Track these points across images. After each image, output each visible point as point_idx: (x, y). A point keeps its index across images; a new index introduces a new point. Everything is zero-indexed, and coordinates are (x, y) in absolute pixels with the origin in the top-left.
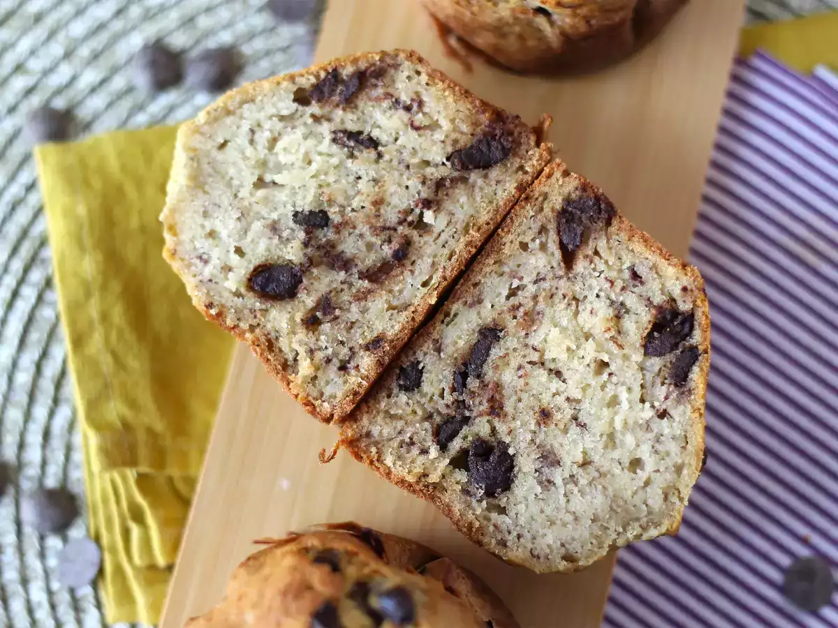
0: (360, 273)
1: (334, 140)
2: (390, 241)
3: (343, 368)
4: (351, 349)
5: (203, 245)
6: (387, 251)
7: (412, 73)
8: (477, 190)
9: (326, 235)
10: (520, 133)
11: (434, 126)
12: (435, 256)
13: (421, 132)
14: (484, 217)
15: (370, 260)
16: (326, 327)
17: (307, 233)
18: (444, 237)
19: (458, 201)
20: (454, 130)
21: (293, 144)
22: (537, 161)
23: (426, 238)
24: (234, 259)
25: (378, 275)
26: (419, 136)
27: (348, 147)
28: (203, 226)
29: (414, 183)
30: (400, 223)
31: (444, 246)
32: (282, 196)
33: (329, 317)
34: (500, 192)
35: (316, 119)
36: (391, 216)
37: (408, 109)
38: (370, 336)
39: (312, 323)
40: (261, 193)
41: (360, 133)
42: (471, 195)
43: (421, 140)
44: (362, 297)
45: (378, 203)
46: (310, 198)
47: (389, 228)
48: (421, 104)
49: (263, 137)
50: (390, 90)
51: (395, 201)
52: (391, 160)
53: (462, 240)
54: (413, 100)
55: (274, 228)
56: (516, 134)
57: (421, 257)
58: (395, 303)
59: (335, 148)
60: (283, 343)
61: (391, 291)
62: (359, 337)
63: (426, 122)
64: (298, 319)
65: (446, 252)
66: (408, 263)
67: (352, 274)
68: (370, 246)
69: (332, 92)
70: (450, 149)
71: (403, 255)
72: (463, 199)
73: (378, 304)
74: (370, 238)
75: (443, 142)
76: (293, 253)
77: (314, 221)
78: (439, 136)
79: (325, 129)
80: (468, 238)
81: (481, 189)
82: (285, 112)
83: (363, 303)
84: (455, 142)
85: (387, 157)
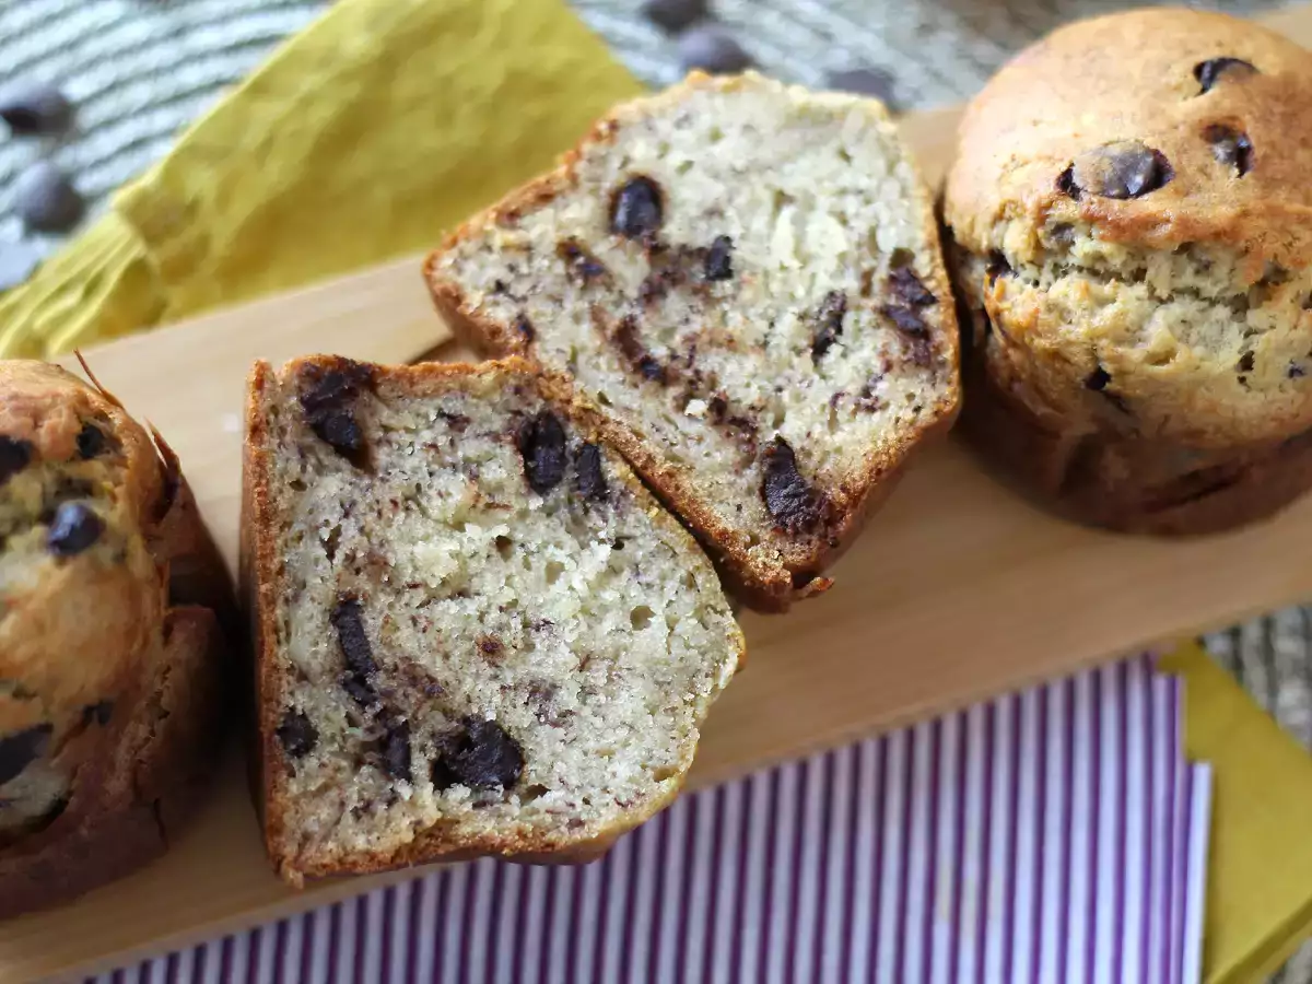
0: (632, 318)
1: (832, 294)
2: (674, 357)
3: (500, 287)
4: (524, 299)
5: (705, 122)
6: (659, 352)
7: (917, 401)
8: (732, 478)
9: (698, 272)
10: (809, 543)
11: (833, 424)
12: (640, 413)
13: (828, 410)
14: (688, 483)
15: (648, 329)
16: (560, 267)
17: (701, 250)
18: (669, 429)
19: (718, 450)
20: (827, 453)
21: (830, 239)
22: (764, 564)
23: (669, 403)
24: (676, 159)
25: (625, 339)
26: (824, 407)
27: (820, 312)
28: (730, 125)
29: (751, 396)
30: (697, 372)
31: (653, 426)
32: (759, 223)
33: (573, 271)
34: (722, 508)
35: (867, 277)
36: (708, 363)
37: (866, 393)
38: (539, 323)
39: (569, 250)
40: (767, 198)
41: (839, 331)
42: (723, 467)
43: (816, 408)
44: (597, 316)
45: (731, 344)
46: (750, 258)
47: (691, 357)
48: (871, 409)
49: (851, 205)
50: (896, 369)
51: (731, 367)
52: (792, 367)
53: (658, 450)
54: (877, 399)
55: (714, 212)
56: (807, 537)
57: (643, 397)
58: (581, 359)
59: (819, 293)
60: (547, 213)
61: (599, 354)
62: (537, 310)
63: (842, 416)
64: (579, 233)
65: (645, 428)
66: (638, 377)
67: (632, 306)
68: (668, 333)
69: (901, 295)
70: (796, 445)
71: (646, 369)
72: (718, 457)
73: (586, 334)
74: (684, 331)
75: (809, 435)
76: (675, 231)
77: (718, 261)
78: (817, 431)
79: (850, 284)
80: (659, 458)
81: (731, 484)
82: (881, 237)
83: (587, 317)
84: (809, 454)
85: (796, 360)
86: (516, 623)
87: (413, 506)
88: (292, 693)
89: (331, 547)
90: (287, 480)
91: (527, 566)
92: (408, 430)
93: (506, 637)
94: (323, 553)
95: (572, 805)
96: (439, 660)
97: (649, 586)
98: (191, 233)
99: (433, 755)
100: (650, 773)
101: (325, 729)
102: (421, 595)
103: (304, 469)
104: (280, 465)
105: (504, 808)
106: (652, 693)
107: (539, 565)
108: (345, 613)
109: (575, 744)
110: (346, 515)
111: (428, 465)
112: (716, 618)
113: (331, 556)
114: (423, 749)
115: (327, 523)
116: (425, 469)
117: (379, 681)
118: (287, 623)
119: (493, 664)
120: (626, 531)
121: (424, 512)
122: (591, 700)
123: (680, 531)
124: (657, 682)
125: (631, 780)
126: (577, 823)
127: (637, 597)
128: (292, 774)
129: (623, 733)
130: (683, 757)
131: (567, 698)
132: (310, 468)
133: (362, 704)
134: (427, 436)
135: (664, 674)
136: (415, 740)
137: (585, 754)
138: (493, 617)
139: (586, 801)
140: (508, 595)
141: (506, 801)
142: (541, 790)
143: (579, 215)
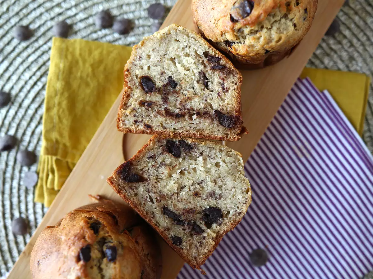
0: (166, 108)
1: (200, 73)
2: (181, 110)
3: (136, 122)
4: (142, 120)
5: (144, 56)
6: (177, 111)
7: (235, 82)
8: (212, 126)
9: (170, 89)
10: (238, 127)
11: (223, 100)
12: (185, 127)
13: (219, 97)
14: (205, 133)
15: (171, 108)
16: (143, 109)
17: (167, 83)
18: (192, 125)
19: (205, 122)
20: (226, 107)
21: (190, 61)
22: (233, 138)
23: (188, 120)
24: (146, 68)
25: (169, 113)
26: (217, 97)
27: (200, 78)
28: (149, 52)
29: (202, 106)
30: (188, 109)
31: (189, 127)
32: (173, 69)
33: (147, 107)
34: (216, 133)
35: (203, 63)
36: (188, 106)
37: (223, 88)
38: (149, 123)
39: (142, 103)
40: (170, 62)
41: (207, 79)
42: (209, 125)
43: (216, 99)
44: (159, 113)
45: (189, 99)
46: (178, 77)
47: (184, 107)
48: (227, 91)
49: (187, 50)
50: (225, 79)
51: (193, 103)
52: (205, 94)
53: (194, 131)
54: (227, 88)
55: (163, 73)
56: (236, 126)
57: (182, 122)
58: (164, 124)
59: (197, 75)
60: (131, 99)
61: (166, 120)
62: (147, 120)
63: (223, 97)
64: (141, 99)
65: (188, 129)
66: (178, 120)
67: (164, 105)
68: (175, 105)
69: (213, 62)
70: (219, 109)
71: (178, 117)
72: (207, 124)
73: (161, 119)
74: (178, 103)
75: (220, 106)
76: (159, 84)
77: (172, 83)
78: (221, 103)
79: (201, 67)
80: (196, 133)
81: (213, 127)
82: (198, 53)
83: (157, 115)
84: (223, 109)
85: (204, 92)
86: (197, 186)
87: (159, 180)
88: (169, 234)
89: (152, 201)
90: (133, 196)
91: (189, 173)
92: (145, 167)
93: (198, 190)
94: (151, 203)
95: (236, 211)
96: (189, 204)
97: (214, 158)
98: (61, 146)
99: (204, 223)
100: (245, 193)
101: (181, 235)
102: (175, 195)
103: (134, 191)
104: (129, 194)
105: (225, 222)
106: (232, 178)
107: (191, 171)
108: (165, 211)
109: (227, 199)
110: (149, 192)
111: (155, 170)
112: (231, 153)
113: (153, 203)
114: (201, 223)
115: (147, 197)
116: (155, 171)
117: (182, 218)
118: (157, 222)
119: (199, 197)
120: (201, 151)
121: (162, 179)
122: (223, 188)
123: (211, 143)
124: (231, 175)
125: (243, 197)
126: (240, 213)
127: (214, 162)
128: (183, 249)
129: (233, 190)
130: (248, 185)
131: (218, 192)
132: (135, 190)
133: (183, 225)
134: (150, 165)
135: (231, 172)
136: (198, 223)
137: (230, 199)
138: (192, 188)
139: (238, 208)
140: (191, 182)
141: (224, 220)
142: (228, 213)
143: (137, 94)
